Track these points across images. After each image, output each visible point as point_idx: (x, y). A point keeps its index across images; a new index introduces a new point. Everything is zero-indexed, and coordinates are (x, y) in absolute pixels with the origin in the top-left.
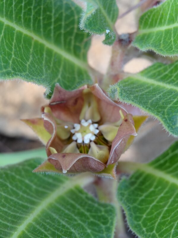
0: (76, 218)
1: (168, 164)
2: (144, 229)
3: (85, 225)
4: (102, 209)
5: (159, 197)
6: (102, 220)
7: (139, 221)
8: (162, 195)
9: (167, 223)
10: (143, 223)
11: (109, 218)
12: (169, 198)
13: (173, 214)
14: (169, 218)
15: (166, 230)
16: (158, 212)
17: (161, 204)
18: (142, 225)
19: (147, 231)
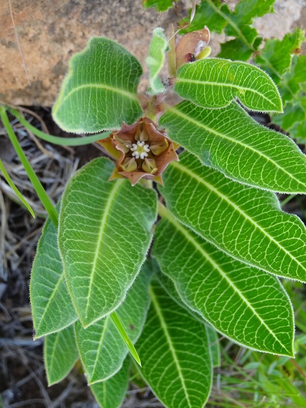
0: (133, 203)
1: (188, 161)
2: (178, 212)
3: (139, 208)
4: (148, 194)
5: (186, 187)
6: (149, 203)
7: (174, 206)
8: (187, 186)
9: (194, 210)
10: (177, 207)
11: (153, 201)
12: (193, 189)
13: (197, 203)
14: (194, 206)
15: (194, 216)
16: (186, 200)
17: (188, 193)
18: (176, 209)
19: (181, 214)
